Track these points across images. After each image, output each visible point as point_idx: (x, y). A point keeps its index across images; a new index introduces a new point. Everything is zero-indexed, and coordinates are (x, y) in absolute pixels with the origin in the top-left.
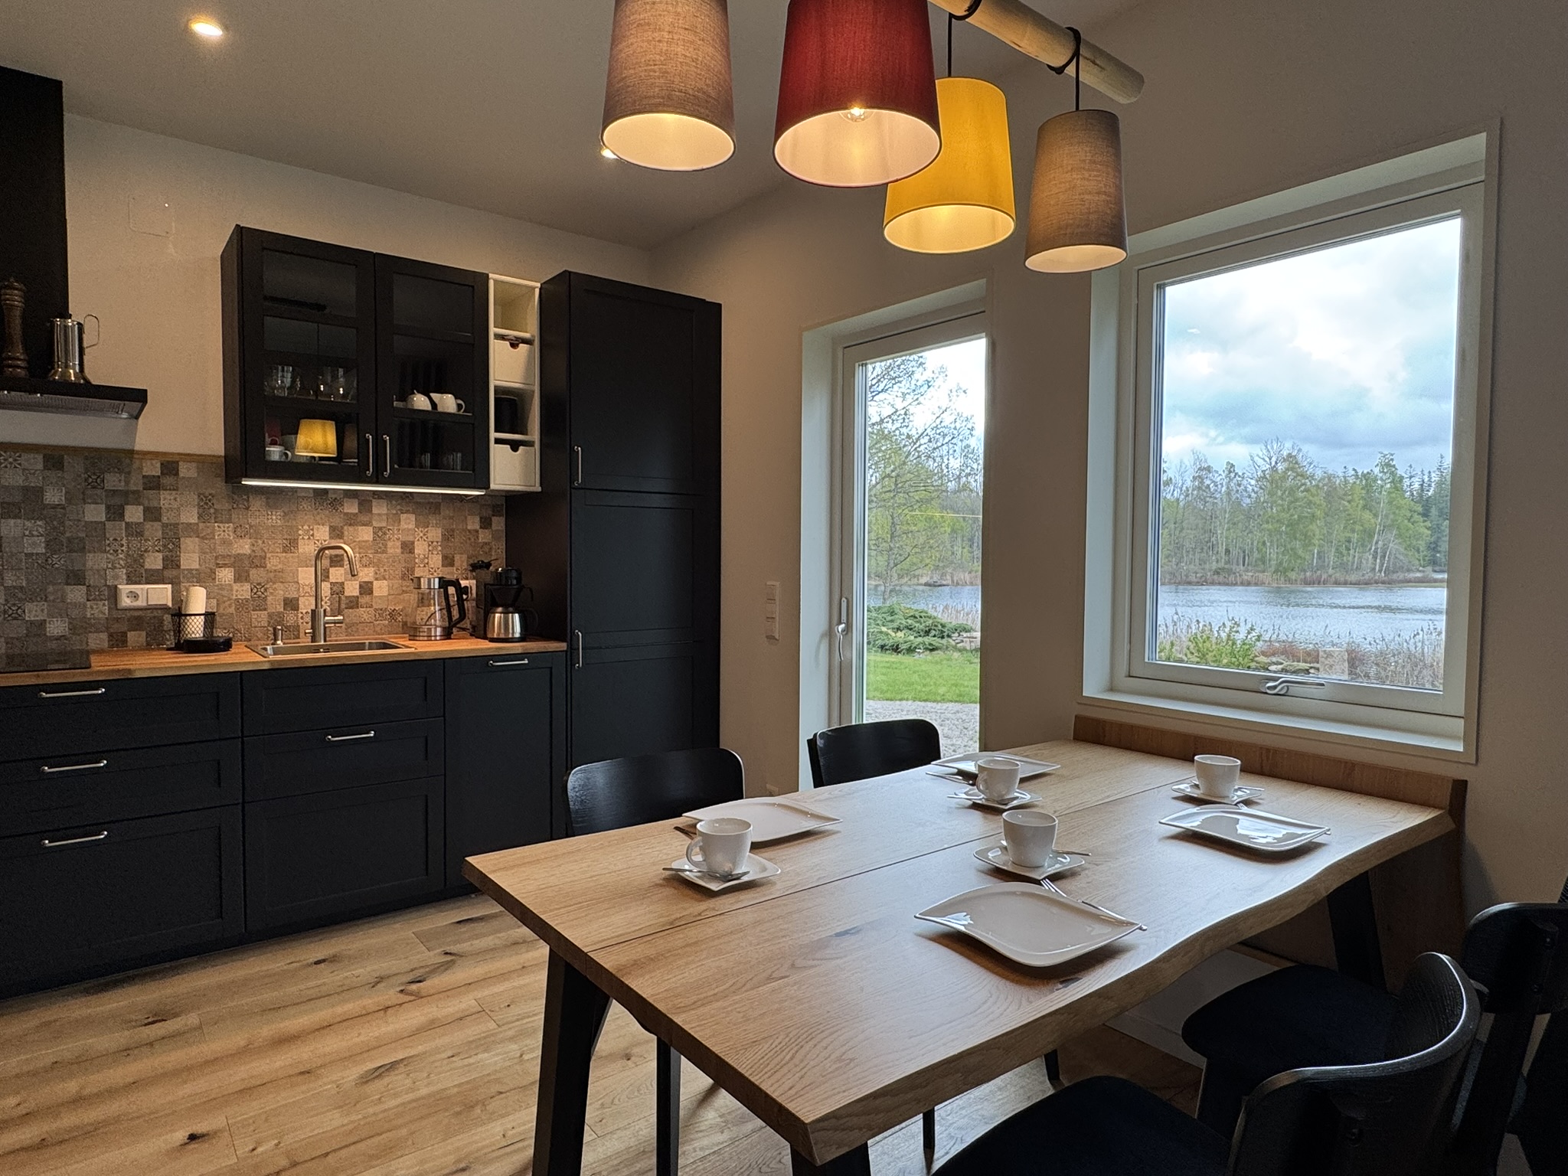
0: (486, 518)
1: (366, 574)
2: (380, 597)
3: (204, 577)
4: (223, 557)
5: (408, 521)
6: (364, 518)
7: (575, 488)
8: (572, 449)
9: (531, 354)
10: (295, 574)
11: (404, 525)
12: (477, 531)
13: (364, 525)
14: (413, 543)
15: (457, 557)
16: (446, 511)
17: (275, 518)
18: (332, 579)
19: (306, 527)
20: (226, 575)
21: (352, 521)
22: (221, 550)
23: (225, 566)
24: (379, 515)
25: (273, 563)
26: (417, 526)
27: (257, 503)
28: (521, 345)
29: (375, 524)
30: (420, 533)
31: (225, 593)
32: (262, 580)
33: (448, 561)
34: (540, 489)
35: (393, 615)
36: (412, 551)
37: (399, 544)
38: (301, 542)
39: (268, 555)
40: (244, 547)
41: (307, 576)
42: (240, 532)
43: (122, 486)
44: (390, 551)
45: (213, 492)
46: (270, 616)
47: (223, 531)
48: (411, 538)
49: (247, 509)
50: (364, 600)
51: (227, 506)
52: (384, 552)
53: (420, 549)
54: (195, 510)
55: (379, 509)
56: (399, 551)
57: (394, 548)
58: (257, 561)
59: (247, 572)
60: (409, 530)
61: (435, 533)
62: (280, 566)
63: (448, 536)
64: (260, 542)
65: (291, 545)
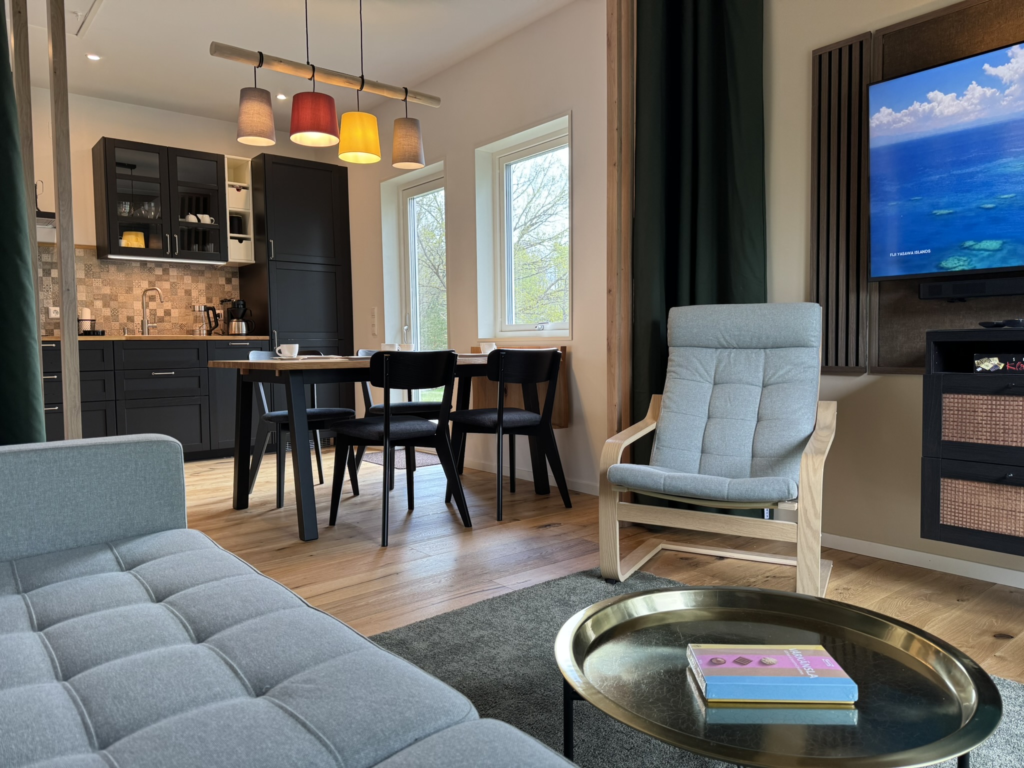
0: (229, 279)
1: (168, 305)
2: (175, 317)
3: (89, 304)
4: (98, 295)
5: (188, 279)
6: (165, 277)
7: (271, 260)
8: (268, 241)
9: (247, 195)
10: (132, 305)
11: (185, 281)
12: (224, 285)
13: (165, 281)
14: (190, 290)
15: (214, 299)
16: (208, 274)
17: (121, 277)
18: (151, 307)
19: (137, 281)
20: (99, 304)
21: (159, 278)
22: (96, 291)
23: (98, 299)
24: (173, 276)
25: (121, 298)
26: (192, 282)
27: (113, 269)
28: (242, 190)
29: (171, 280)
30: (194, 285)
31: (98, 312)
32: (116, 307)
33: (209, 300)
34: (254, 262)
35: (181, 326)
36: (190, 295)
37: (183, 291)
38: (134, 289)
39: (119, 295)
40: (107, 290)
41: (138, 305)
42: (105, 283)
43: (49, 260)
44: (179, 294)
45: (91, 263)
46: (121, 324)
47: (97, 283)
48: (189, 288)
49: (108, 272)
50: (167, 318)
51: (98, 270)
52: (176, 295)
53: (194, 294)
54: (84, 272)
55: (173, 272)
56: (183, 294)
57: (181, 293)
58: (113, 297)
59: (109, 303)
60: (188, 284)
61: (202, 286)
62: (125, 300)
63: (209, 287)
64: (115, 288)
65: (129, 290)
